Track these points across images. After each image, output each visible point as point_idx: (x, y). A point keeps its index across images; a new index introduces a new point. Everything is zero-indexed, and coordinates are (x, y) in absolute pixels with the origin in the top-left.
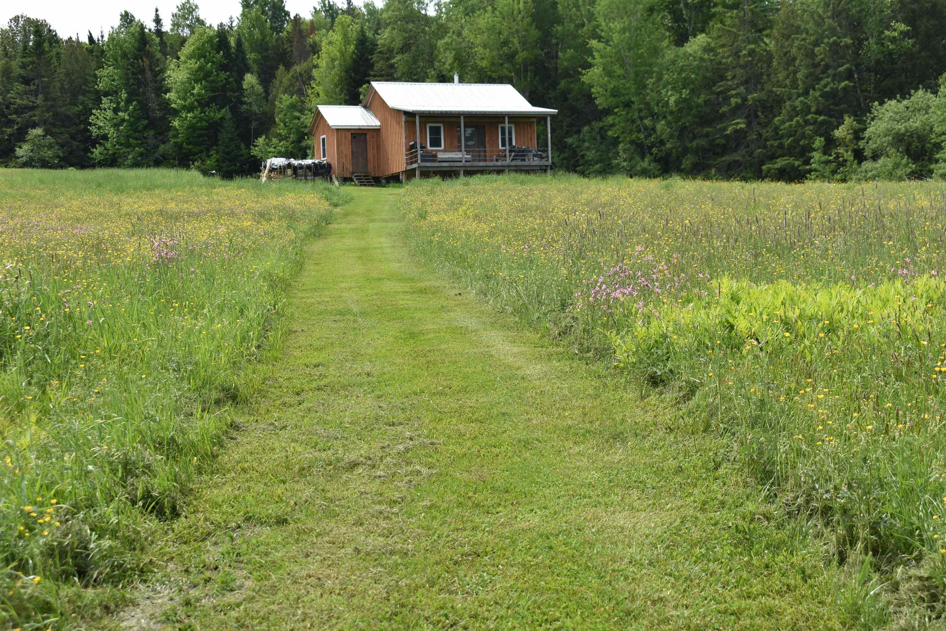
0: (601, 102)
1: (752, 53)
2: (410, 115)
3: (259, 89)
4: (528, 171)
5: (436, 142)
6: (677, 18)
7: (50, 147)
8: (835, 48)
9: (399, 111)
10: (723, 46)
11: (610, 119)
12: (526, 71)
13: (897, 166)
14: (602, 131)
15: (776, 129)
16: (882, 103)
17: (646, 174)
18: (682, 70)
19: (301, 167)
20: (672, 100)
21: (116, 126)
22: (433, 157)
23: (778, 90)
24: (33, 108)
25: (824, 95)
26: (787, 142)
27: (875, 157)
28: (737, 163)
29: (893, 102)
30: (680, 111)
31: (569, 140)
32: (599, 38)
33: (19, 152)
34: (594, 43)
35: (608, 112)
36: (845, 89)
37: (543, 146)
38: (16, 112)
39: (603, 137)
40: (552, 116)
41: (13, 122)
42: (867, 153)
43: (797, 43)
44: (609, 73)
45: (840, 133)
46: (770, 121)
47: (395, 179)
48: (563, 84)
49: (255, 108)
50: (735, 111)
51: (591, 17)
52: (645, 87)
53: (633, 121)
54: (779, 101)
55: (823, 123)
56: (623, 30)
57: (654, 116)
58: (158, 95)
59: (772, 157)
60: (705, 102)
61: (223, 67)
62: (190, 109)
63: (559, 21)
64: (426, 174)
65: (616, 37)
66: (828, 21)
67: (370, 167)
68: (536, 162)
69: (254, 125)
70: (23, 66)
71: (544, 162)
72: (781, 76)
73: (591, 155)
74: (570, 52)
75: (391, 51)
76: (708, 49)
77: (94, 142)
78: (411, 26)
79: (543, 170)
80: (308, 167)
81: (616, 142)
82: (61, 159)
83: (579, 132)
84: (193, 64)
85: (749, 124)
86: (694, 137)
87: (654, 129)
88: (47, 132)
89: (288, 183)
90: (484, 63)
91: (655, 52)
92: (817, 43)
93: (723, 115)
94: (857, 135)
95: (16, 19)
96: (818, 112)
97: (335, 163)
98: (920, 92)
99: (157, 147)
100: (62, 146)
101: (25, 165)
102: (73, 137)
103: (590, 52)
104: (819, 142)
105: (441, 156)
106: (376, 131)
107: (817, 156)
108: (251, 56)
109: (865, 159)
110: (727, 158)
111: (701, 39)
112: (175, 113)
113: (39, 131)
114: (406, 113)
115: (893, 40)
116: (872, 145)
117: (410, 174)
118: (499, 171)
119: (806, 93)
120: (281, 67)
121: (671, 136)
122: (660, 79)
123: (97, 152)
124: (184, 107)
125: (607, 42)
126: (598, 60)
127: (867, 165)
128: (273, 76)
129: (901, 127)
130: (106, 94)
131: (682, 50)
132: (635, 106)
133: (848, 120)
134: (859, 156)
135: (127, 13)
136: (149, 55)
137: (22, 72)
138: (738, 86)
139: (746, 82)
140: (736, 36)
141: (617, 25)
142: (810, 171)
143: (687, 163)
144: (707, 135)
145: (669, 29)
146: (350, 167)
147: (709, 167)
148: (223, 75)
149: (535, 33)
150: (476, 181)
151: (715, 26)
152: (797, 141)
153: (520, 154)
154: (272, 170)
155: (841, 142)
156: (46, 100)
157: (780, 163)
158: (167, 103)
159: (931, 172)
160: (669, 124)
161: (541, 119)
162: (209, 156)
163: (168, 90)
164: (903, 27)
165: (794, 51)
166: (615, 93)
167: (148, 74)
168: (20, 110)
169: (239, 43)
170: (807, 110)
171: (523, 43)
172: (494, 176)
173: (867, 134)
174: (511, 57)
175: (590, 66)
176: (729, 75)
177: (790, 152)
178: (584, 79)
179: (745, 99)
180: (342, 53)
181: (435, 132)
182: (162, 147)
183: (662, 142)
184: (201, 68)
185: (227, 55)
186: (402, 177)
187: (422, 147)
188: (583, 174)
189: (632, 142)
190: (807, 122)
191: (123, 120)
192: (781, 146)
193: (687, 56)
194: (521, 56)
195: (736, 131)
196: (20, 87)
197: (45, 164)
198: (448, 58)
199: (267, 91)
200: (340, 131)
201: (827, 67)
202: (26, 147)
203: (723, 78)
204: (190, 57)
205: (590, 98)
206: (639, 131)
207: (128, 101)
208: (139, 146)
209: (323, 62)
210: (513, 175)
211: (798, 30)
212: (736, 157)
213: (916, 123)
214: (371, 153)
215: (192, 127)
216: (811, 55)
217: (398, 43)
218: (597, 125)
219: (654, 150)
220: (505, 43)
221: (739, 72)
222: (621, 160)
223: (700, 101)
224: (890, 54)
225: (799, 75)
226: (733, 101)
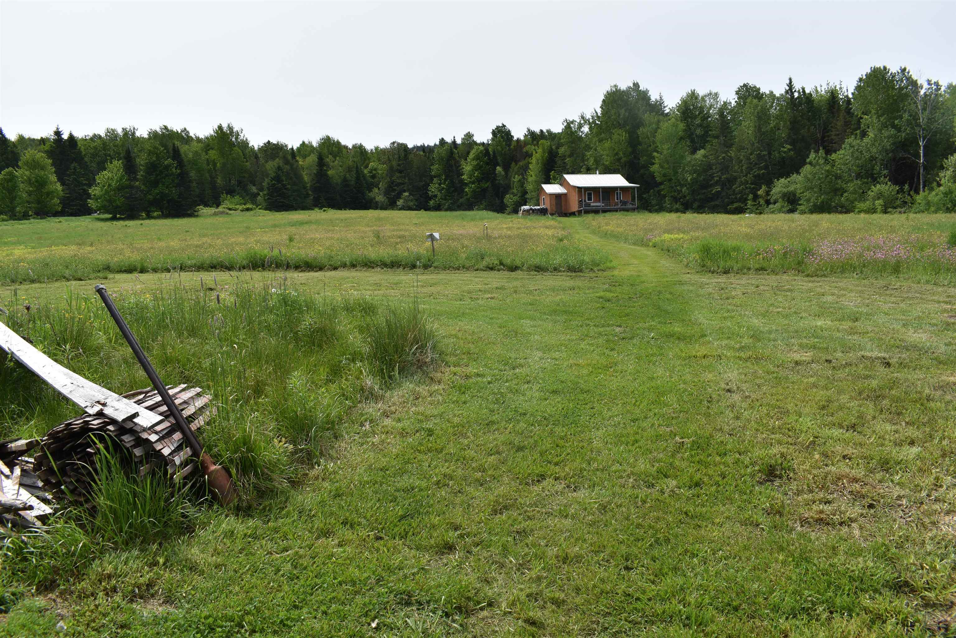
0: (658, 179)
1: (724, 158)
2: (580, 188)
3: (503, 173)
4: (627, 210)
5: (590, 199)
6: (692, 141)
7: (412, 201)
8: (759, 156)
9: (575, 187)
10: (711, 155)
11: (662, 187)
12: (625, 165)
13: (783, 207)
14: (659, 192)
15: (734, 191)
16: (778, 180)
17: (677, 211)
18: (693, 166)
19: (535, 209)
20: (689, 178)
21: (440, 191)
22: (589, 205)
23: (735, 174)
24: (403, 184)
25: (755, 176)
26: (739, 196)
27: (775, 203)
28: (717, 206)
29: (783, 180)
30: (693, 183)
31: (645, 196)
32: (658, 152)
33: (398, 203)
34: (655, 154)
35: (661, 183)
36: (763, 173)
37: (633, 199)
38: (396, 185)
39: (659, 194)
40: (637, 187)
41: (395, 190)
42: (772, 201)
43: (742, 154)
44: (662, 167)
45: (760, 192)
46: (731, 188)
47: (573, 214)
48: (642, 171)
49: (501, 182)
50: (717, 183)
51: (654, 142)
52: (677, 173)
53: (672, 187)
54: (735, 179)
55: (754, 188)
56: (669, 149)
57: (682, 186)
58: (458, 177)
59: (732, 203)
60: (704, 179)
61: (487, 164)
62: (473, 183)
63: (640, 144)
64: (587, 212)
65: (665, 152)
66: (756, 144)
67: (563, 208)
68: (631, 206)
69: (501, 189)
70: (399, 165)
71: (634, 207)
72: (736, 168)
73: (654, 202)
74: (645, 158)
75: (565, 156)
76: (705, 156)
77: (430, 199)
78: (573, 145)
79: (633, 210)
80: (539, 209)
81: (665, 196)
82: (417, 206)
83: (648, 192)
84: (475, 163)
85: (722, 189)
86: (699, 194)
87: (681, 191)
88: (410, 194)
89: (533, 217)
90: (607, 163)
91: (682, 157)
92: (751, 154)
93: (711, 185)
94: (768, 193)
95: (394, 143)
96: (752, 184)
97: (549, 208)
98: (795, 175)
99: (458, 200)
100: (417, 200)
101: (400, 209)
102: (421, 196)
103: (654, 158)
104: (751, 196)
105: (592, 204)
106: (565, 195)
107: (750, 202)
108: (499, 159)
109: (771, 203)
110: (713, 203)
111: (702, 152)
112: (466, 184)
113: (406, 194)
114: (578, 187)
115: (785, 152)
116: (774, 198)
117: (580, 212)
118: (616, 211)
119: (746, 176)
120: (513, 163)
121: (689, 194)
122: (684, 169)
123: (432, 203)
124: (470, 182)
125: (661, 154)
126: (657, 161)
127: (771, 206)
128: (510, 167)
129: (785, 190)
130: (435, 177)
131: (694, 156)
132: (673, 181)
133: (764, 187)
134: (768, 203)
135: (443, 139)
136: (454, 159)
137: (399, 168)
138: (718, 172)
139: (722, 170)
140: (717, 151)
141: (666, 147)
142: (747, 209)
143: (695, 205)
144: (704, 193)
145: (689, 146)
146: (554, 208)
147: (705, 207)
148: (488, 167)
149: (630, 149)
150: (608, 215)
151: (708, 146)
152: (742, 196)
153: (624, 203)
154: (524, 211)
155: (761, 197)
156: (409, 180)
157: (735, 205)
158: (462, 180)
159: (797, 209)
160: (687, 188)
161: (633, 188)
162: (481, 204)
163: (462, 175)
164: (789, 147)
165: (742, 157)
166: (664, 175)
167: (454, 168)
168: (399, 185)
169: (494, 152)
170: (747, 182)
171: (624, 154)
172: (614, 213)
173: (771, 193)
174: (619, 160)
175: (654, 164)
176: (714, 167)
177: (739, 200)
178: (651, 169)
179: (720, 178)
180: (542, 157)
181: (590, 195)
182: (461, 200)
183: (685, 197)
184: (478, 164)
185: (489, 159)
186: (577, 213)
187: (585, 201)
188: (650, 211)
189: (672, 196)
190: (746, 188)
191: (443, 188)
192: (736, 198)
193: (696, 160)
194: (624, 159)
195: (717, 192)
196: (398, 175)
197: (410, 209)
198: (591, 161)
199: (506, 173)
200: (551, 195)
201: (756, 164)
202: (401, 201)
203: (711, 169)
204: (473, 159)
205: (653, 177)
206: (675, 192)
207: (445, 180)
208: (450, 200)
209: (534, 160)
210: (622, 212)
211: (744, 148)
212: (717, 203)
213: (792, 188)
214: (563, 203)
215: (474, 191)
216: (749, 159)
217: (568, 153)
218: (656, 189)
219: (681, 200)
220: (617, 154)
221: (718, 166)
222: (667, 204)
223: (701, 179)
224: (784, 158)
225: (744, 168)
226: (716, 179)
